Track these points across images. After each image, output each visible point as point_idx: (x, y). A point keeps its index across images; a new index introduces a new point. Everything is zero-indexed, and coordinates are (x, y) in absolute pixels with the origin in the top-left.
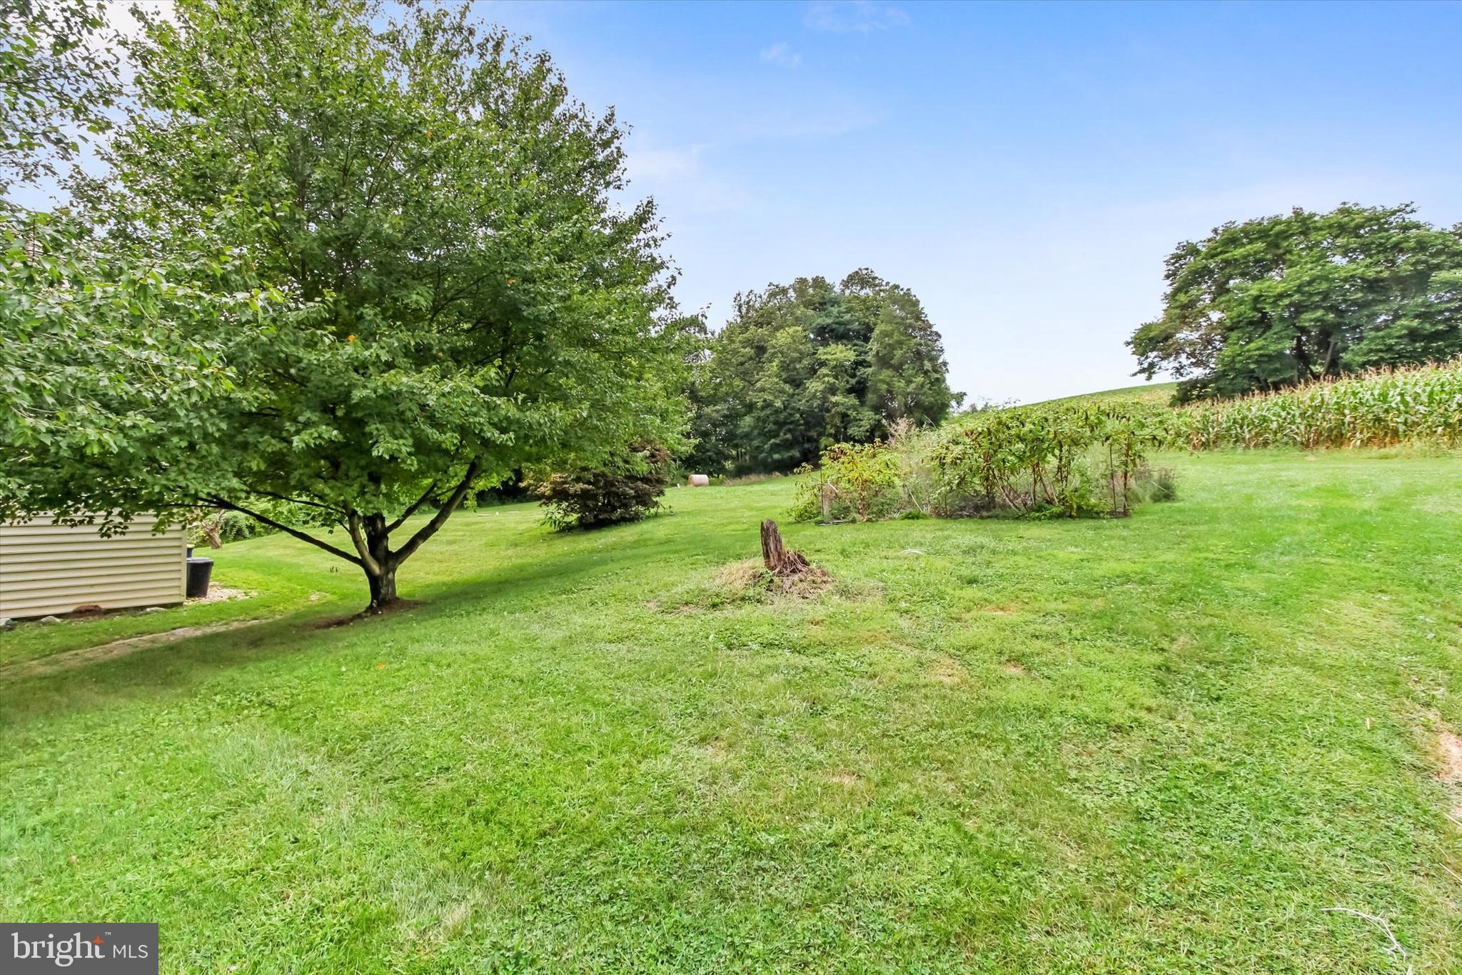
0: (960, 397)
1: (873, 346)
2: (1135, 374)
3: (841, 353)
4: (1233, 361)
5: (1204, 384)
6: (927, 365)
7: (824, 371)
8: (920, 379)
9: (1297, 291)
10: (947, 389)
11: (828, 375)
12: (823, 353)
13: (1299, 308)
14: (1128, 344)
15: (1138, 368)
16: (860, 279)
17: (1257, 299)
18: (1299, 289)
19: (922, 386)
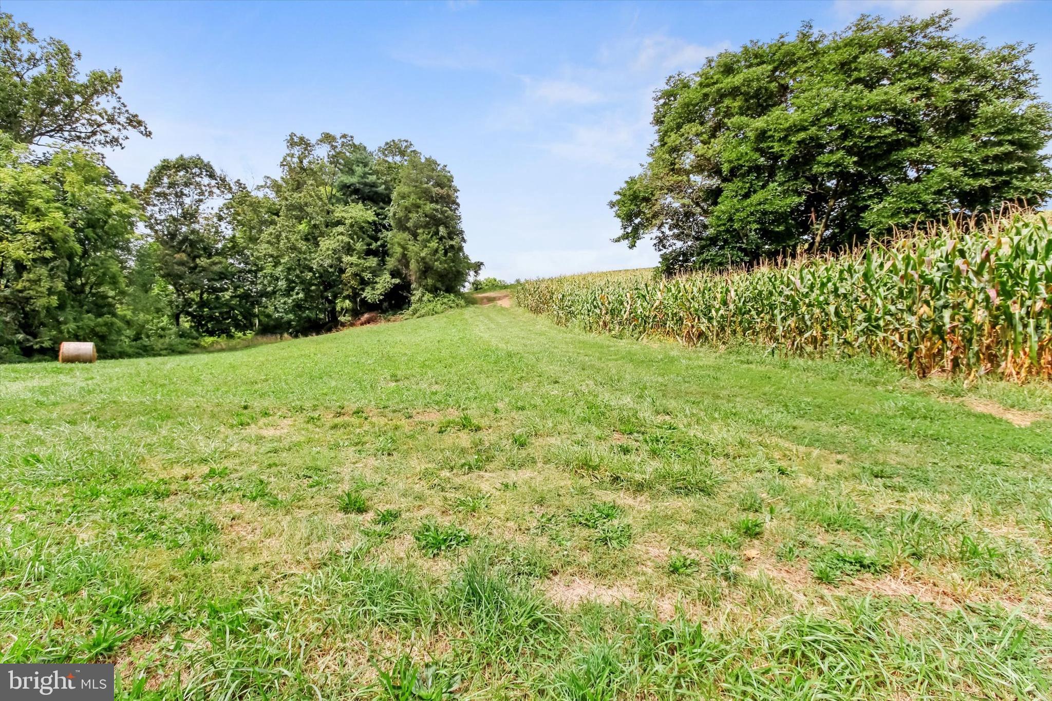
0: (478, 266)
1: (391, 210)
2: (618, 240)
3: (360, 212)
4: (731, 220)
5: (686, 255)
6: (442, 231)
7: (340, 229)
8: (434, 244)
9: (813, 124)
10: (466, 257)
11: (342, 234)
12: (339, 212)
13: (812, 148)
14: (612, 205)
15: (621, 232)
16: (394, 148)
17: (762, 135)
18: (816, 121)
19: (436, 251)
